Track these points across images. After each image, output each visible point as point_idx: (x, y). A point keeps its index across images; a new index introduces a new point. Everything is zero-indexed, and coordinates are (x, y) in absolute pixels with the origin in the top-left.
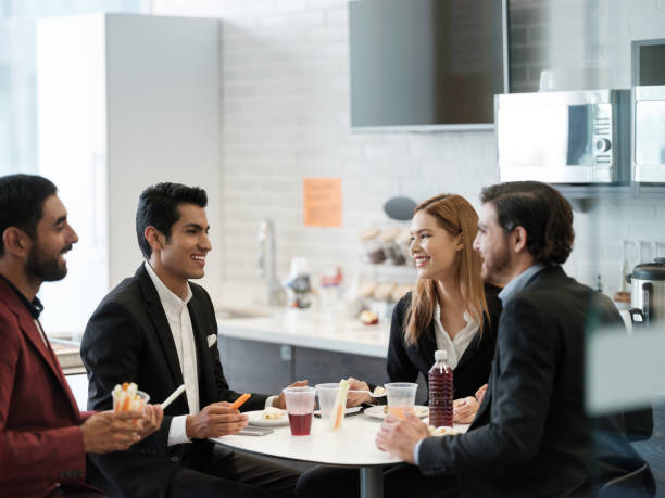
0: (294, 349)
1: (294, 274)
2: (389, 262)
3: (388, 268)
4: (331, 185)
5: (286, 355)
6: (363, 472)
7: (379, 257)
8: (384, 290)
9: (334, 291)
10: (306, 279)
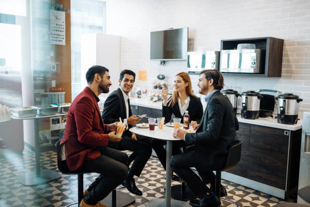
0: (138, 106)
1: (137, 91)
2: (158, 88)
3: (158, 90)
4: (144, 72)
5: (137, 108)
6: (168, 142)
7: (156, 87)
8: (157, 95)
9: (145, 94)
10: (140, 92)
